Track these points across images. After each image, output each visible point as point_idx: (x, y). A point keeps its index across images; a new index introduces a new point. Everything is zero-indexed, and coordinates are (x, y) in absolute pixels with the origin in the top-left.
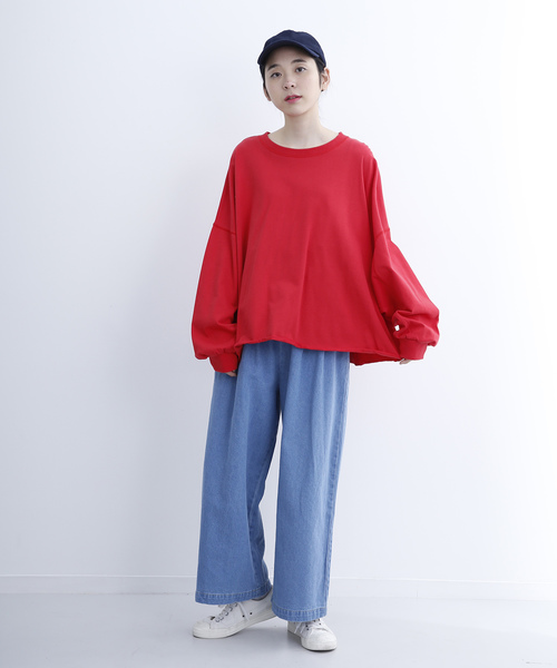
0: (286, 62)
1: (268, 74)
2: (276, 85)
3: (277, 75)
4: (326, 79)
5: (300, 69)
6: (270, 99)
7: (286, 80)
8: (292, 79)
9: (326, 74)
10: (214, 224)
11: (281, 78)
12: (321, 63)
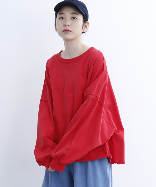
0: (68, 13)
1: (58, 17)
2: (60, 23)
3: (63, 18)
4: (86, 27)
5: (74, 18)
6: (56, 31)
7: (66, 21)
8: (69, 22)
9: (87, 24)
10: (41, 100)
11: (64, 20)
12: (86, 18)
